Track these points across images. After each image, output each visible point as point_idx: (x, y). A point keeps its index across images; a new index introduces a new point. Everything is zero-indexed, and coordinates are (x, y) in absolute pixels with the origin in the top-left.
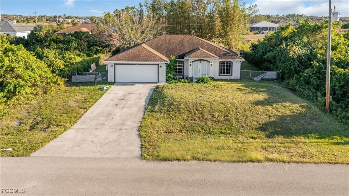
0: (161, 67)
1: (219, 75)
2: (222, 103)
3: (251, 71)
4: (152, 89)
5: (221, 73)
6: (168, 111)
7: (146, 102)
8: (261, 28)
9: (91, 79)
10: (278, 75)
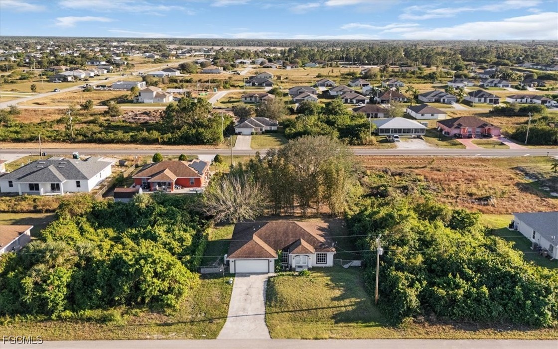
0: (271, 262)
1: (317, 263)
2: (314, 300)
3: (341, 260)
4: (265, 282)
5: (318, 261)
6: (280, 306)
7: (264, 296)
8: (392, 130)
10: (362, 263)
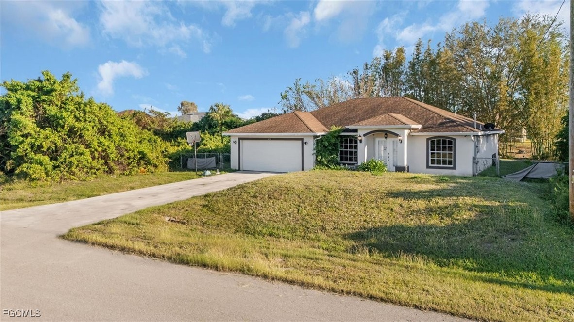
0: (306, 143)
1: (428, 167)
5: (432, 163)
9: (210, 164)
